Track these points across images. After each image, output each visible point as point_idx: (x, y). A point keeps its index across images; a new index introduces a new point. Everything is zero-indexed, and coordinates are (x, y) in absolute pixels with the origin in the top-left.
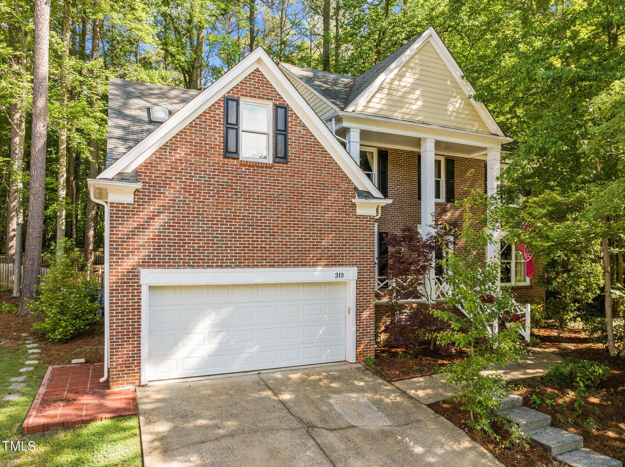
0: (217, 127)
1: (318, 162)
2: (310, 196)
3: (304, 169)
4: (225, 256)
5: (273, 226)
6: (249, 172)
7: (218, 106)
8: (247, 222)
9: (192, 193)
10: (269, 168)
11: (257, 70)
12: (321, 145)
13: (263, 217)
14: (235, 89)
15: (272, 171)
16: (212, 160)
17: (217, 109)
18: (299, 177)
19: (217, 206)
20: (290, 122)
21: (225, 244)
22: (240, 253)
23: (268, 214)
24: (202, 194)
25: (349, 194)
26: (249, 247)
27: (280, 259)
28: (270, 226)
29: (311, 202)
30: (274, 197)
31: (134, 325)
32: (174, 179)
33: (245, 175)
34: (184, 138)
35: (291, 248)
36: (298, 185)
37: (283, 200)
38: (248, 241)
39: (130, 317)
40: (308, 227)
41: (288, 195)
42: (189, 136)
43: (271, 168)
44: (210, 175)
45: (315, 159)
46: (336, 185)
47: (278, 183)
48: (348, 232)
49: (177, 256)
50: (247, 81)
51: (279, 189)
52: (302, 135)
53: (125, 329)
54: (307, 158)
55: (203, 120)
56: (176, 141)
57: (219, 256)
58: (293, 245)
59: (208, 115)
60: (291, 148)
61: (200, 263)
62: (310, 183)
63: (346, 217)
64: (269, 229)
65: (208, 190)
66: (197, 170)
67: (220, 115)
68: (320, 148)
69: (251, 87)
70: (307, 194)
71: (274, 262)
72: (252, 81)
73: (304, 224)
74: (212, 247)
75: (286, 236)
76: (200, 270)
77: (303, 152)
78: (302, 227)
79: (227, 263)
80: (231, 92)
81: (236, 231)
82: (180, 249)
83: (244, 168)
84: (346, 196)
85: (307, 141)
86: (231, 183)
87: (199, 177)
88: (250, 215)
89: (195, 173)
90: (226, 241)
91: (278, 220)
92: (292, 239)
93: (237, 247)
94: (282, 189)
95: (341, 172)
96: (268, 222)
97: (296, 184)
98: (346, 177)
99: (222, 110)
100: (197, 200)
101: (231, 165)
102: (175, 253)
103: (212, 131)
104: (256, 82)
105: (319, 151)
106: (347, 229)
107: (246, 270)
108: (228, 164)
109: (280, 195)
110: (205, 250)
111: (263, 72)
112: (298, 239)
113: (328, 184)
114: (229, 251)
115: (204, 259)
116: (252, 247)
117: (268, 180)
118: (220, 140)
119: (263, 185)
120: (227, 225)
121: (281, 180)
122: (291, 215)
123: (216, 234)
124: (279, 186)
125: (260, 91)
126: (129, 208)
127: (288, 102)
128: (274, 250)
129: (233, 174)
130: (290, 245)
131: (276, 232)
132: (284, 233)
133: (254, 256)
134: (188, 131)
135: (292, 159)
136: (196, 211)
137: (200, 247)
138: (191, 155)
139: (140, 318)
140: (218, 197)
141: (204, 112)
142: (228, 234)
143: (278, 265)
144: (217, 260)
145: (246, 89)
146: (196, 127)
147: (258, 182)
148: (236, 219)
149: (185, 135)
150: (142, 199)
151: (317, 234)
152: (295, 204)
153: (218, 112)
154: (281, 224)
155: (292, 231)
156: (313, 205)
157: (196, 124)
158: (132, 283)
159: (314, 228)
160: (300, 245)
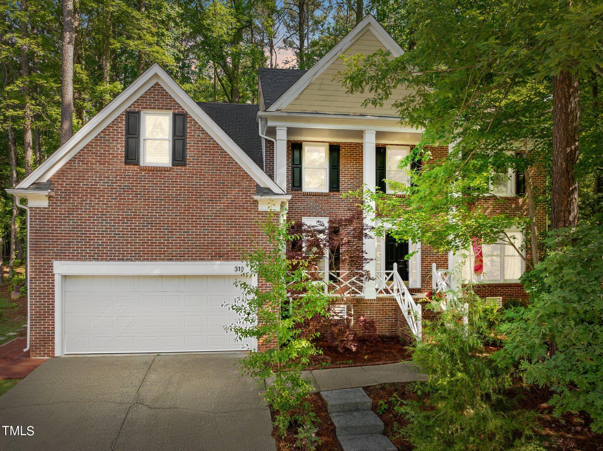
0: (119, 138)
1: (217, 162)
2: (209, 195)
3: (203, 170)
4: (125, 251)
5: (171, 224)
6: (148, 176)
7: (121, 120)
8: (146, 221)
9: (97, 197)
10: (167, 171)
11: (157, 84)
12: (221, 147)
13: (161, 215)
14: (136, 104)
15: (171, 174)
16: (114, 167)
17: (120, 122)
18: (197, 177)
19: (119, 207)
20: (189, 128)
21: (126, 240)
22: (140, 248)
23: (166, 213)
24: (106, 197)
25: (250, 191)
26: (148, 243)
27: (178, 254)
28: (169, 224)
29: (209, 201)
30: (172, 197)
31: (49, 307)
32: (81, 186)
33: (144, 178)
34: (90, 151)
35: (189, 243)
36: (197, 185)
37: (181, 200)
38: (147, 237)
39: (46, 300)
40: (206, 224)
41: (186, 195)
42: (95, 148)
43: (170, 171)
44: (113, 180)
45: (214, 160)
46: (236, 183)
47: (176, 184)
48: (249, 227)
49: (84, 250)
50: (148, 95)
51: (178, 190)
52: (201, 138)
53: (42, 310)
54: (206, 160)
55: (107, 133)
56: (83, 153)
57: (120, 251)
58: (191, 240)
59: (111, 129)
60: (189, 151)
61: (103, 256)
62: (209, 183)
63: (247, 214)
64: (167, 226)
65: (111, 194)
66: (101, 177)
67: (122, 127)
68: (219, 149)
69: (151, 100)
70: (206, 193)
71: (172, 256)
72: (152, 94)
73: (202, 221)
74: (114, 243)
75: (184, 232)
76: (104, 262)
77: (202, 154)
78: (201, 224)
79: (128, 256)
80: (132, 106)
81: (136, 229)
82: (86, 245)
83: (143, 173)
84: (247, 193)
85: (206, 144)
86: (132, 186)
87: (103, 183)
88: (149, 214)
89: (99, 180)
90: (126, 237)
91: (177, 218)
92: (190, 235)
93: (137, 243)
94: (181, 190)
95: (242, 171)
96: (166, 220)
97: (195, 185)
98: (247, 176)
99: (124, 123)
100: (101, 203)
101: (132, 170)
102: (82, 248)
103: (115, 142)
104: (156, 95)
105: (218, 152)
106: (248, 225)
107: (145, 263)
108: (129, 170)
109: (178, 195)
110: (108, 245)
111: (162, 85)
112: (196, 235)
113: (228, 183)
114: (129, 246)
115: (107, 253)
116: (151, 243)
117: (167, 182)
118: (122, 149)
119: (161, 187)
120: (128, 223)
121: (180, 182)
122: (189, 213)
123: (118, 231)
124: (177, 187)
125: (160, 103)
126: (45, 211)
127: (187, 109)
128: (172, 246)
129: (134, 178)
130: (188, 240)
131: (175, 229)
132: (182, 229)
133: (153, 251)
134: (94, 144)
135: (191, 162)
136: (101, 212)
137: (104, 242)
138: (96, 164)
139: (54, 302)
140: (120, 199)
141: (108, 126)
142: (129, 231)
143: (176, 259)
144: (118, 254)
145: (147, 103)
146: (101, 140)
147: (157, 184)
148: (136, 218)
149: (91, 148)
150: (55, 203)
151: (216, 230)
152: (193, 203)
153: (120, 125)
154: (179, 221)
155: (190, 228)
156: (212, 203)
157: (100, 137)
158: (48, 272)
159: (213, 224)
160: (198, 240)
